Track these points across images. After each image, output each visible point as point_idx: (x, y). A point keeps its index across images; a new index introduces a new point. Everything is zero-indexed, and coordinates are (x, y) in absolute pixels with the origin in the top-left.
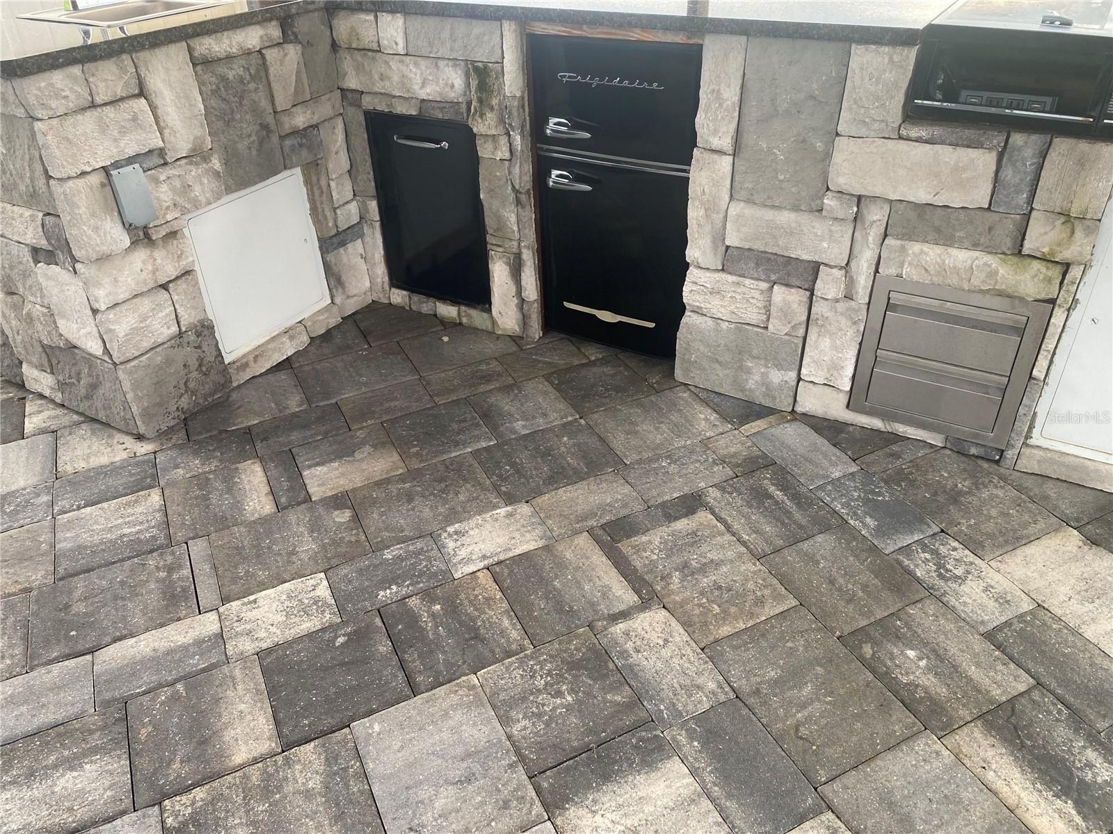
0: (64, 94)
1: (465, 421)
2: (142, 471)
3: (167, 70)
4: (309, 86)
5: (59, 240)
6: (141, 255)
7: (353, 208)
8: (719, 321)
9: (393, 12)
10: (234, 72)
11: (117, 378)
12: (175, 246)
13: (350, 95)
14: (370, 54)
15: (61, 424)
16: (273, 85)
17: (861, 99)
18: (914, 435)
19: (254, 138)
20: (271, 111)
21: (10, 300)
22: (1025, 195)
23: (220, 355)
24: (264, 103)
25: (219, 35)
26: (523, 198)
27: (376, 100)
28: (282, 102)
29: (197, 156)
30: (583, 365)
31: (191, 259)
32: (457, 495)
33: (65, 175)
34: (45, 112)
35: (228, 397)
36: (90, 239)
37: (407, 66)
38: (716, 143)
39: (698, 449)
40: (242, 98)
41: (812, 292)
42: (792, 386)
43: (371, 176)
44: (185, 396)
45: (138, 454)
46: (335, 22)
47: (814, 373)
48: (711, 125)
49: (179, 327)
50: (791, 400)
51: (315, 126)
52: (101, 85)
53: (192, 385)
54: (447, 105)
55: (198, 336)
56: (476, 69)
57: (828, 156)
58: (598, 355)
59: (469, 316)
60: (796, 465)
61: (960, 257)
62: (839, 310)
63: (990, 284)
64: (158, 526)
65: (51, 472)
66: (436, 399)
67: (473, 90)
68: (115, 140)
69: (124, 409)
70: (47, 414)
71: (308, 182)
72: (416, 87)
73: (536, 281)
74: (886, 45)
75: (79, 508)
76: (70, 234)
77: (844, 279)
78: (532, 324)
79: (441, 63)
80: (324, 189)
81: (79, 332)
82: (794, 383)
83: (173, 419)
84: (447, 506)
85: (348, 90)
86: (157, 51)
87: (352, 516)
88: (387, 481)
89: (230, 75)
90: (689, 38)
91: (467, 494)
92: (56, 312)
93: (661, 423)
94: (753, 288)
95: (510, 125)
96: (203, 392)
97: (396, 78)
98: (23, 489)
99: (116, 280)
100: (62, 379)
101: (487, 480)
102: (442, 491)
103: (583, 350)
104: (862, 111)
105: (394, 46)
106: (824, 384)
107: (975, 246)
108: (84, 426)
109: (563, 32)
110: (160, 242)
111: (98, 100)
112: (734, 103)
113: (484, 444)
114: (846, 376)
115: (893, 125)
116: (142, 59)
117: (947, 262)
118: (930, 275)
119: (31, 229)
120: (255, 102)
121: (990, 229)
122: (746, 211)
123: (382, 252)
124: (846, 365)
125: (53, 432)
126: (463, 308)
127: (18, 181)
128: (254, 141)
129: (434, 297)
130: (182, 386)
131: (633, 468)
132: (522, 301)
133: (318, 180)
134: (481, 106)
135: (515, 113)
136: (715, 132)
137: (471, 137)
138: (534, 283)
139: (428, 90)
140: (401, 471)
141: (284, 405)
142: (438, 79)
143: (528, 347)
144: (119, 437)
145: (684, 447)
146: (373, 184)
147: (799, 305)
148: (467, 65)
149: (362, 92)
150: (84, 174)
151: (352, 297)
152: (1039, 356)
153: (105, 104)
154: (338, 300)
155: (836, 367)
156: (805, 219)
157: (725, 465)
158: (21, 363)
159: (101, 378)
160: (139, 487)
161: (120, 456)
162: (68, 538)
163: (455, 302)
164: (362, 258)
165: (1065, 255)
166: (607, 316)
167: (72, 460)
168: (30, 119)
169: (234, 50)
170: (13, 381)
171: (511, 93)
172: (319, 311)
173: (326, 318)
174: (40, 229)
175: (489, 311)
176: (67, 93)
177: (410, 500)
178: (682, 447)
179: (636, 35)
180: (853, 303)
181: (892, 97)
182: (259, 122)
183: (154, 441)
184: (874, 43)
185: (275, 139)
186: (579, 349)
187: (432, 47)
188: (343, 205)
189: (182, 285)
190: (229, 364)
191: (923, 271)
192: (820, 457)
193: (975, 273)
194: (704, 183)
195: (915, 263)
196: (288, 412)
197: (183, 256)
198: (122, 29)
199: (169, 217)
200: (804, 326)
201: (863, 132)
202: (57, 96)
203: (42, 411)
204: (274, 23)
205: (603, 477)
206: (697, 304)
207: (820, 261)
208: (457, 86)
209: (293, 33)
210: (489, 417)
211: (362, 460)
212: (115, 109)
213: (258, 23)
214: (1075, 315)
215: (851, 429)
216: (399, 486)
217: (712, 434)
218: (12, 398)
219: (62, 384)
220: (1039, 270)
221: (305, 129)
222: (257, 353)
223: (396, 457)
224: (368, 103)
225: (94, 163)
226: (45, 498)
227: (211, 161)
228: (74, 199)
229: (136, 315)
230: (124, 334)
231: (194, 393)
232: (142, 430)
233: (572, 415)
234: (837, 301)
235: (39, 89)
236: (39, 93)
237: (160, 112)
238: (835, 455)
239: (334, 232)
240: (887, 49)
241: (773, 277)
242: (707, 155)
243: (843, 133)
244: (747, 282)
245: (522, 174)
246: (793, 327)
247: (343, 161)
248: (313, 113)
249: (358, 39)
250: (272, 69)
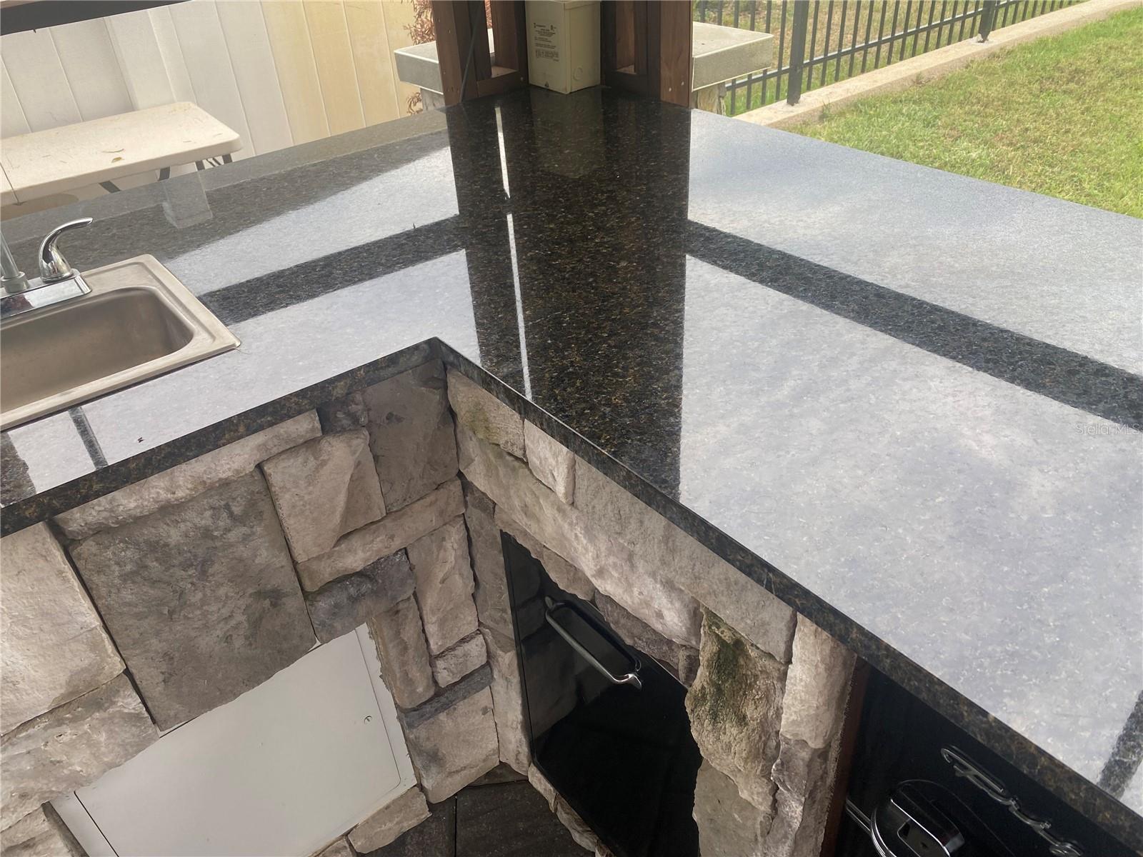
4: (384, 495)
7: (475, 648)
13: (477, 493)
14: (509, 459)
19: (239, 617)
20: (285, 565)
24: (267, 556)
28: (304, 546)
29: (78, 701)
37: (573, 526)
40: (205, 564)
46: (452, 381)
51: (398, 552)
85: (471, 483)
89: (176, 533)
97: (550, 528)
105: (550, 477)
120: (240, 560)
128: (240, 623)
133: (397, 634)
134: (716, 695)
135: (800, 769)
139: (608, 586)
148: (695, 607)
151: (458, 770)
154: (429, 780)
164: (485, 713)
171: (795, 731)
172: (385, 808)
173: (398, 822)
182: (252, 589)
185: (293, 603)
188: (453, 648)
204: (301, 417)
208: (669, 619)
209: (348, 414)
221: (372, 566)
227: (114, 703)
239: (430, 693)
247: (461, 585)
248: (392, 537)
249: (487, 428)
250: (287, 496)
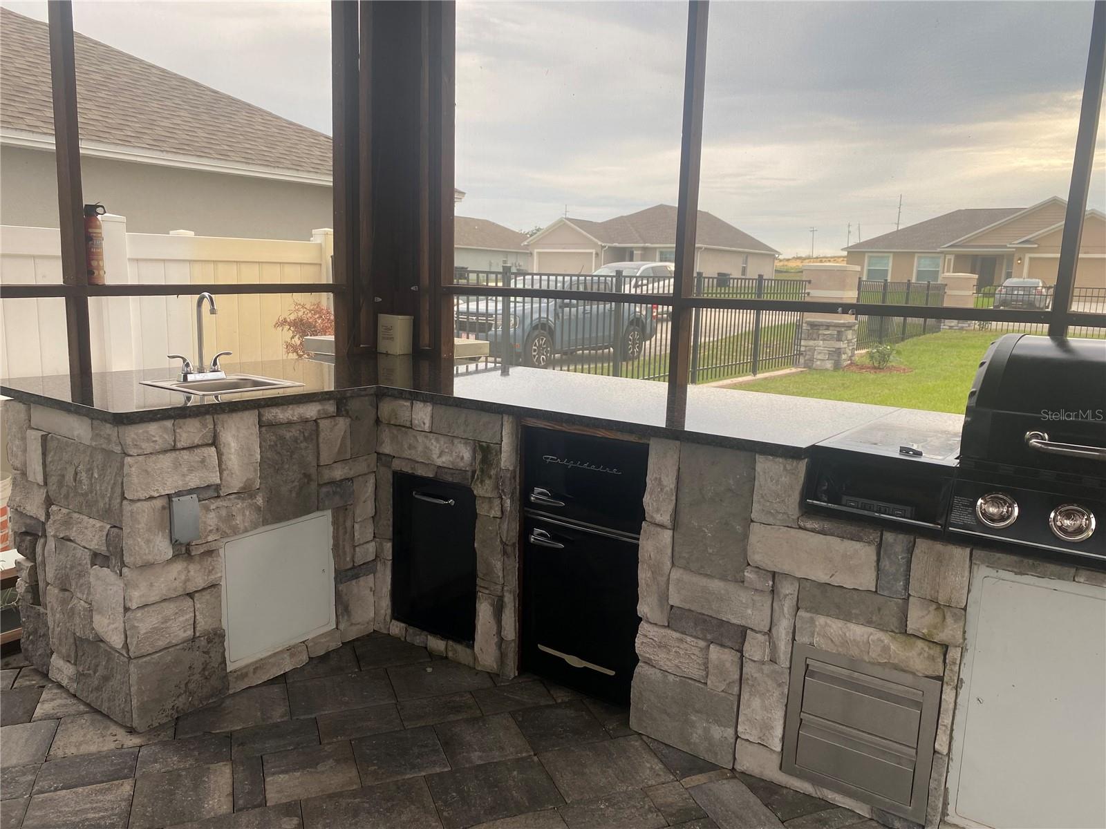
0: (154, 439)
1: (426, 746)
2: (123, 762)
3: (238, 428)
4: (351, 448)
5: (116, 548)
6: (178, 567)
7: (371, 547)
8: (667, 674)
9: (424, 401)
10: (291, 434)
11: (128, 671)
12: (209, 562)
13: (384, 458)
14: (404, 429)
15: (67, 712)
16: (321, 445)
17: (765, 494)
18: (844, 803)
19: (296, 483)
20: (316, 465)
21: (61, 596)
22: (902, 583)
23: (224, 662)
24: (311, 458)
25: (286, 407)
26: (509, 549)
27: (404, 464)
28: (325, 458)
29: (246, 492)
30: (548, 706)
31: (219, 575)
32: (400, 815)
33: (136, 498)
34: (135, 451)
35: (223, 703)
36: (141, 549)
37: (430, 440)
38: (659, 518)
39: (637, 795)
40: (292, 453)
41: (741, 651)
42: (731, 743)
43: (391, 522)
44: (183, 696)
45: (125, 746)
46: (381, 405)
47: (748, 731)
48: (654, 504)
49: (194, 632)
50: (730, 757)
51: (351, 479)
52: (184, 435)
53: (191, 686)
54: (457, 472)
55: (208, 643)
56: (481, 447)
57: (745, 536)
58: (564, 698)
59: (455, 651)
60: (726, 821)
61: (858, 631)
62: (765, 672)
63: (885, 658)
64: (119, 815)
65: (43, 755)
66: (406, 724)
67: (477, 462)
68: (184, 475)
69: (126, 701)
70: (58, 702)
71: (335, 523)
72: (435, 457)
73: (515, 623)
74: (781, 457)
75: (56, 790)
76: (126, 543)
77: (768, 643)
78: (508, 663)
79: (456, 441)
80: (349, 530)
81: (108, 626)
82: (733, 741)
83: (167, 716)
84: (388, 824)
85: (382, 454)
86: (234, 415)
87: (299, 824)
88: (340, 795)
89: (288, 435)
90: (640, 439)
91: (410, 815)
92: (95, 608)
93: (609, 767)
94: (693, 645)
95: (503, 491)
96: (200, 695)
97: (420, 449)
98: (12, 767)
99: (152, 585)
100: (81, 671)
101: (432, 803)
102: (388, 810)
103: (552, 692)
104: (768, 504)
105: (422, 425)
106: (759, 743)
107: (869, 623)
108: (86, 717)
109: (548, 426)
110: (197, 558)
111: (179, 445)
112: (671, 489)
113: (438, 770)
114: (776, 737)
115: (793, 517)
116: (220, 419)
117: (847, 635)
118: (836, 645)
119: (97, 537)
120: (303, 456)
121: (879, 610)
122: (684, 577)
123: (389, 587)
124: (775, 726)
125: (58, 719)
126: (450, 643)
127: (99, 499)
128: (296, 486)
129: (428, 631)
130: (183, 686)
131: (573, 807)
132: (501, 640)
133: (345, 521)
134: (481, 476)
135: (507, 482)
136: (658, 510)
137: (473, 498)
138: (513, 624)
139: (444, 459)
140: (355, 787)
141: (269, 715)
142: (452, 452)
143: (502, 684)
144: (114, 729)
145: (625, 792)
146: (391, 529)
147: (732, 664)
148: (475, 443)
149: (394, 457)
150: (151, 498)
151: (355, 624)
152: (939, 730)
153: (184, 449)
154: (342, 627)
155: (766, 727)
156: (732, 588)
157: (660, 814)
158: (52, 653)
159: (115, 671)
160: (116, 776)
161: (109, 745)
162: (36, 816)
163: (445, 636)
164: (371, 591)
165: (942, 636)
166: (574, 661)
167: (65, 746)
168: (123, 455)
169: (295, 418)
170: (40, 670)
171: (506, 466)
172: (323, 634)
173: (327, 641)
174: (105, 538)
175: (472, 647)
176: (157, 439)
177: (355, 815)
178: (623, 792)
179: (601, 433)
180: (776, 667)
181: (789, 496)
182: (303, 472)
183: (143, 736)
184: (772, 455)
185: (314, 486)
186: (549, 691)
187: (450, 429)
188: (363, 544)
189: (206, 596)
190: (231, 672)
191: (830, 641)
192: (750, 815)
193: (872, 646)
194: (650, 550)
195: (822, 634)
196: (271, 721)
197: (213, 572)
198: (216, 397)
199: (210, 539)
200: (737, 684)
201: (771, 520)
202: (148, 440)
203: (55, 699)
204: (331, 402)
205: (542, 813)
206: (648, 655)
207: (747, 625)
208: (466, 458)
209: (346, 410)
210: (450, 745)
211: (323, 772)
212: (190, 453)
213: (319, 401)
214: (962, 692)
215: (785, 791)
216: (349, 801)
217: (654, 783)
218: (33, 685)
219: (81, 675)
220: (922, 649)
221: (341, 481)
222: (258, 665)
223: (354, 773)
224: (397, 465)
225: (162, 491)
226: (30, 777)
227: (256, 497)
228: (137, 516)
229: (160, 616)
230: (145, 631)
231: (191, 694)
232: (136, 723)
233: (527, 751)
234: (763, 663)
235: (136, 434)
236: (136, 437)
237: (224, 458)
238: (765, 815)
239: (350, 566)
240: (781, 460)
241: (709, 637)
242: (652, 528)
243: (755, 520)
244: (689, 639)
245: (510, 530)
246: (729, 684)
247: (369, 509)
248: (351, 469)
249: (396, 418)
250: (323, 434)
